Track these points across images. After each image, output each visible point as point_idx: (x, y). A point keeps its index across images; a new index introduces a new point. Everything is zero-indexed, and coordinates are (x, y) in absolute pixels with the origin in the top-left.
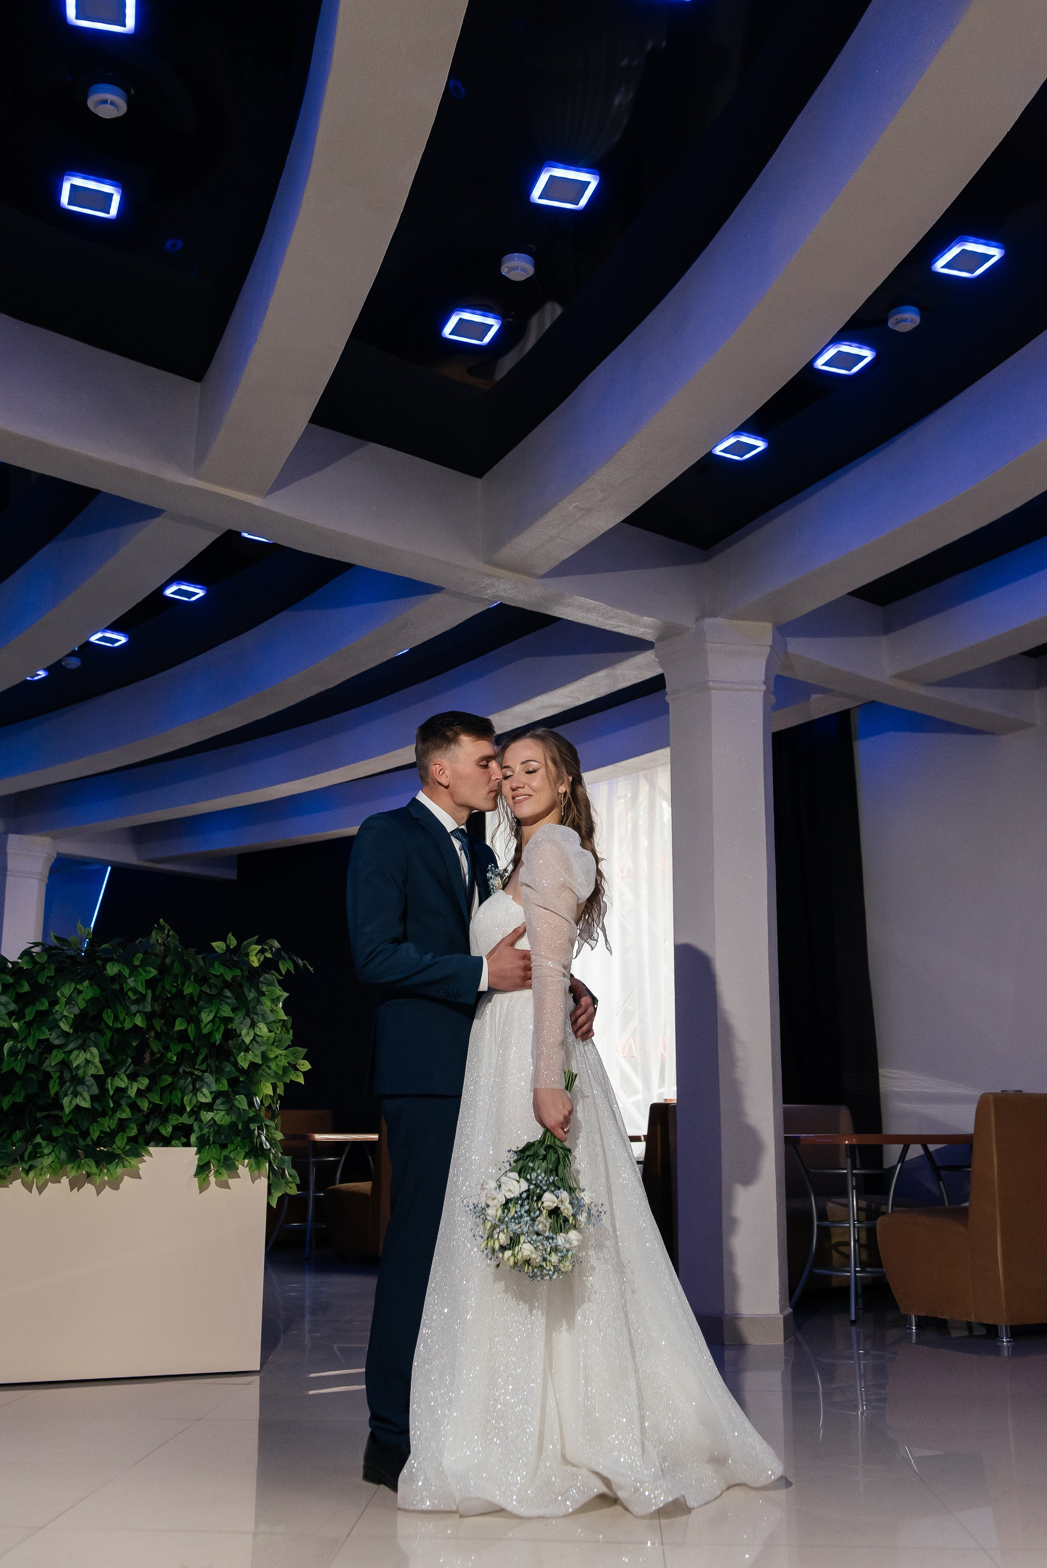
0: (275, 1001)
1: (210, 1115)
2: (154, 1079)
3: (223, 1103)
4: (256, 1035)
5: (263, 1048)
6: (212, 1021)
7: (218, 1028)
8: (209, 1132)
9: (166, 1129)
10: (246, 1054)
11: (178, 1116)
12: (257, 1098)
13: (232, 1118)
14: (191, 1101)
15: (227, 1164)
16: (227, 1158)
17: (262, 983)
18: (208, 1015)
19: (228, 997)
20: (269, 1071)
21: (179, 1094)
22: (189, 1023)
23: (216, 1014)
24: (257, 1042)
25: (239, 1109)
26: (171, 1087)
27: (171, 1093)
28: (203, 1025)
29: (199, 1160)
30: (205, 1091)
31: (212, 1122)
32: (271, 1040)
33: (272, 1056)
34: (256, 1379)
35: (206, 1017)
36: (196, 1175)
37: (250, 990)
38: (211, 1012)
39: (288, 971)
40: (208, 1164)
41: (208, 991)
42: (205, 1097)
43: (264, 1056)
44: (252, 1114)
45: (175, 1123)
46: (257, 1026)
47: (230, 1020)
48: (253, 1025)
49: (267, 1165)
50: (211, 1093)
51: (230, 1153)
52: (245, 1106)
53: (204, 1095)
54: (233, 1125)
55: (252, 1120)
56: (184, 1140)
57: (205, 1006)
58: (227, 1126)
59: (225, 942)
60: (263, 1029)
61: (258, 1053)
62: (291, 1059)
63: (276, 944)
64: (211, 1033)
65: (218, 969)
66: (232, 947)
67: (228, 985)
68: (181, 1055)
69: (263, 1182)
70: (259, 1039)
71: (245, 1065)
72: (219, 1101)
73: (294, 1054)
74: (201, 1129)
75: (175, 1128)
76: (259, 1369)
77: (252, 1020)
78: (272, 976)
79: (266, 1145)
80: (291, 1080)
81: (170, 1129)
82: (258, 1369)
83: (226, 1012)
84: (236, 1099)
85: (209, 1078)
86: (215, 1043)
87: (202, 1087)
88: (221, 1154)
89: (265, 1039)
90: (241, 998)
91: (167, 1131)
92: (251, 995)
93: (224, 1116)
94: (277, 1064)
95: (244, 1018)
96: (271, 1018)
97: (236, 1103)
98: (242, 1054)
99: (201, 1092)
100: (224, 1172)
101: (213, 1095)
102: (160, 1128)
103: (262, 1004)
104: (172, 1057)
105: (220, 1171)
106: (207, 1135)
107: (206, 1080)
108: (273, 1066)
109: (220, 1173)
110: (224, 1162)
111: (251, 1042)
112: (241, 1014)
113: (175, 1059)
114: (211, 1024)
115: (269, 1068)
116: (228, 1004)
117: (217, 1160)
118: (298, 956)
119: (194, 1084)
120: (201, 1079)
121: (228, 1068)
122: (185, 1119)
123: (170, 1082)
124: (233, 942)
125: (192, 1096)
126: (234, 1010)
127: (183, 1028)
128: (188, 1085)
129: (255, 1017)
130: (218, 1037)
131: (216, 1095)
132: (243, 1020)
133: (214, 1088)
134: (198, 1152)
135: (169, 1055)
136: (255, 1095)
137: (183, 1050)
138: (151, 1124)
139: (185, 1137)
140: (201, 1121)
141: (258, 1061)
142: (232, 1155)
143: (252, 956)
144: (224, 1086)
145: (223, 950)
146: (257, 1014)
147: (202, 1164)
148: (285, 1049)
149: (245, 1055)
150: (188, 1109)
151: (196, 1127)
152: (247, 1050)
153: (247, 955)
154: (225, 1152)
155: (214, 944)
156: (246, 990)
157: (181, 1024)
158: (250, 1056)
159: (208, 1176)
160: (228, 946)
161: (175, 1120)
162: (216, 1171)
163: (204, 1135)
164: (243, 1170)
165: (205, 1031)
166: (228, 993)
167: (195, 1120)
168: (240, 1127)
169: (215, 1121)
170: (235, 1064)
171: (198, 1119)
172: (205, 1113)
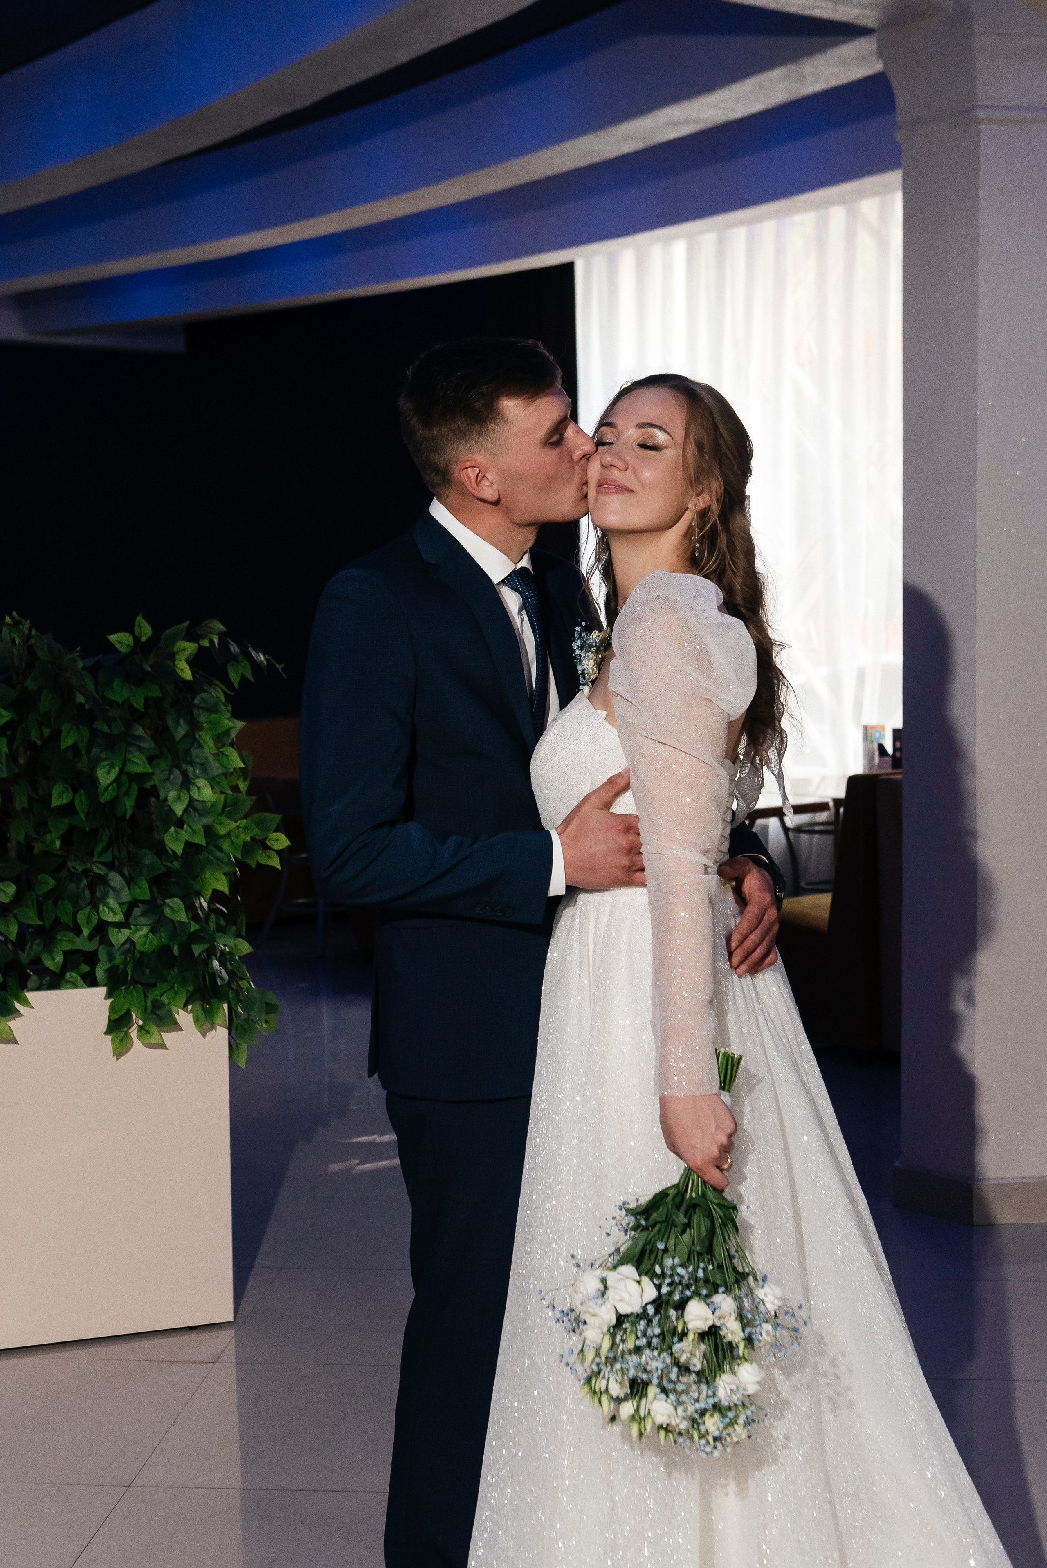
0: (220, 738)
1: (126, 932)
2: (25, 886)
3: (144, 914)
4: (191, 800)
5: (206, 821)
6: (117, 780)
7: (127, 792)
8: (125, 963)
9: (53, 959)
10: (179, 830)
11: (72, 935)
12: (202, 900)
13: (161, 937)
14: (89, 919)
15: (157, 1015)
16: (157, 1005)
17: (198, 707)
18: (109, 772)
19: (140, 738)
20: (218, 854)
21: (69, 907)
22: (75, 790)
23: (121, 771)
24: (196, 810)
25: (172, 921)
26: (56, 895)
27: (55, 903)
28: (100, 790)
29: (112, 1009)
30: (111, 901)
31: (127, 946)
32: (220, 807)
33: (222, 831)
34: (227, 1335)
35: (105, 776)
36: (106, 1033)
37: (177, 724)
38: (112, 766)
39: (243, 679)
40: (128, 1014)
41: (106, 729)
42: (111, 913)
43: (209, 831)
44: (194, 927)
45: (67, 947)
46: (194, 784)
47: (147, 776)
48: (186, 783)
49: (225, 1006)
50: (120, 904)
51: (161, 996)
52: (182, 917)
53: (111, 909)
54: (164, 951)
55: (195, 938)
56: (85, 968)
57: (103, 755)
58: (153, 952)
59: (132, 633)
60: (205, 792)
61: (199, 827)
62: (256, 832)
63: (221, 627)
64: (115, 801)
65: (120, 692)
66: (144, 639)
67: (137, 717)
68: (66, 839)
69: (220, 1035)
70: (199, 806)
71: (179, 849)
72: (137, 911)
73: (260, 824)
74: (111, 957)
75: (65, 953)
76: (232, 1320)
77: (185, 774)
78: (218, 693)
79: (222, 978)
80: (258, 864)
81: (59, 958)
82: (230, 1318)
83: (139, 764)
84: (167, 905)
85: (115, 879)
86: (124, 816)
87: (106, 895)
88: (146, 996)
89: (209, 804)
90: (161, 734)
91: (54, 961)
92: (181, 731)
93: (147, 936)
94: (232, 843)
95: (170, 772)
96: (216, 769)
97: (167, 912)
98: (172, 829)
99: (106, 904)
100: (154, 1029)
101: (125, 907)
102: (43, 957)
103: (200, 746)
104: (52, 841)
105: (147, 1028)
106: (121, 966)
107: (113, 884)
108: (226, 846)
109: (148, 1032)
110: (152, 1012)
111: (186, 811)
112: (164, 764)
113: (58, 844)
114: (115, 784)
115: (221, 849)
116: (141, 749)
117: (142, 1007)
118: (258, 649)
119: (92, 892)
120: (102, 880)
121: (149, 858)
122: (83, 943)
123: (50, 887)
124: (145, 630)
125: (90, 911)
126: (150, 760)
127: (65, 801)
128: (84, 890)
129: (190, 769)
130: (129, 804)
131: (129, 909)
132: (169, 775)
133: (126, 897)
134: (109, 995)
135: (48, 837)
136: (199, 894)
137: (71, 829)
138: (27, 948)
139: (87, 963)
140: (110, 944)
141: (200, 840)
142: (165, 999)
143: (180, 660)
144: (143, 891)
145: (128, 646)
146: (191, 763)
147: (116, 1016)
148: (245, 817)
149: (176, 831)
150: (86, 932)
151: (102, 955)
152: (180, 823)
153: (172, 656)
154: (153, 995)
155: (113, 638)
156: (170, 723)
157: (61, 795)
158: (186, 834)
159: (127, 1035)
160: (136, 639)
161: (66, 942)
162: (141, 1028)
163: (117, 967)
164: (184, 1017)
165: (105, 798)
166: (139, 731)
167: (100, 943)
168: (176, 950)
169: (133, 943)
170: (161, 850)
171: (105, 941)
172: (116, 930)
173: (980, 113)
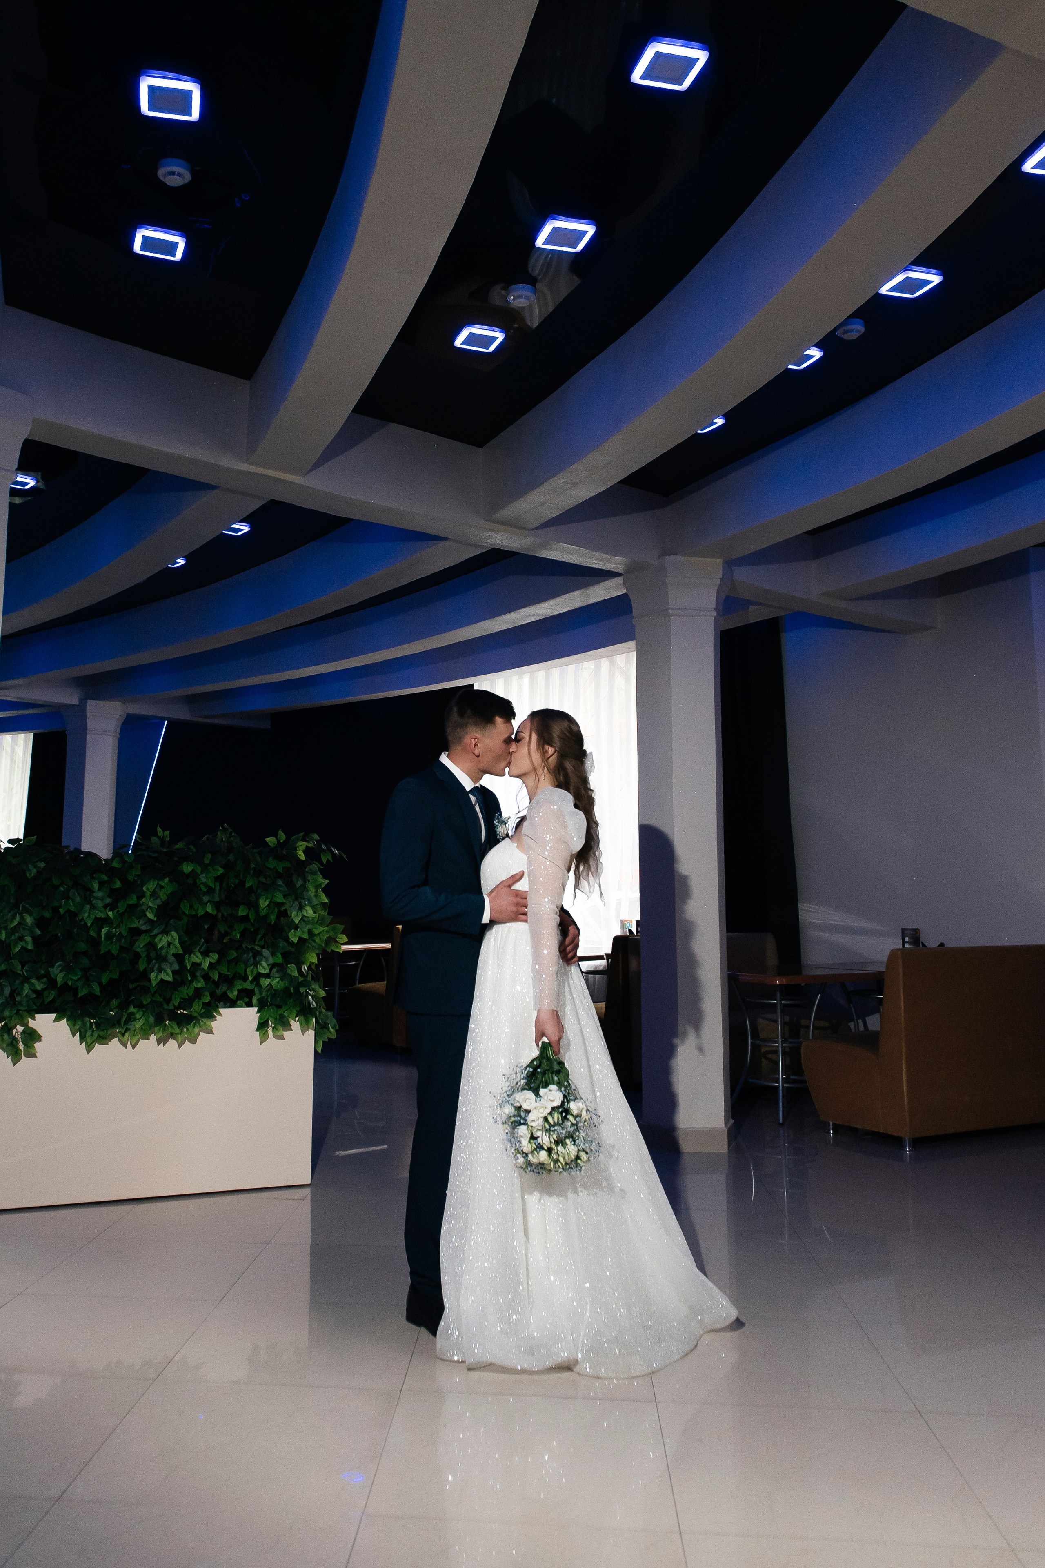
0: (317, 887)
1: (268, 981)
2: (222, 954)
3: (277, 972)
4: (303, 916)
5: (308, 927)
6: (268, 906)
7: (272, 912)
8: (267, 995)
9: (233, 993)
10: (296, 931)
11: (242, 982)
12: (305, 966)
13: (285, 984)
14: (252, 972)
15: (282, 1021)
16: (282, 1016)
17: (308, 872)
18: (265, 901)
19: (280, 886)
20: (314, 944)
21: (243, 967)
22: (249, 909)
23: (271, 902)
24: (304, 921)
25: (291, 975)
26: (236, 961)
27: (236, 964)
28: (260, 910)
29: (260, 1018)
30: (264, 964)
31: (269, 987)
32: (316, 920)
33: (316, 932)
34: (308, 1191)
35: (263, 903)
36: (257, 1030)
37: (298, 880)
38: (266, 899)
39: (328, 860)
40: (267, 1021)
41: (264, 880)
42: (263, 969)
43: (310, 932)
44: (301, 979)
45: (240, 987)
46: (304, 909)
47: (282, 904)
48: (301, 908)
49: (314, 1019)
50: (268, 965)
51: (284, 1012)
52: (296, 973)
53: (263, 967)
54: (286, 990)
55: (301, 984)
56: (247, 1000)
57: (263, 893)
58: (281, 990)
59: (277, 838)
60: (309, 912)
61: (306, 930)
62: (331, 934)
63: (316, 837)
64: (267, 916)
65: (272, 863)
66: (282, 841)
67: (279, 875)
68: (242, 934)
69: (311, 1034)
70: (306, 919)
71: (295, 940)
72: (274, 970)
73: (334, 929)
74: (261, 993)
75: (239, 991)
76: (310, 1183)
77: (300, 904)
78: (315, 866)
79: (313, 1005)
80: (332, 951)
81: (236, 993)
82: (309, 1182)
83: (279, 898)
84: (288, 967)
85: (266, 952)
86: (271, 923)
87: (261, 960)
88: (277, 1012)
89: (311, 919)
90: (290, 884)
91: (235, 993)
92: (299, 883)
93: (279, 982)
94: (321, 939)
95: (294, 902)
96: (315, 901)
97: (289, 971)
98: (293, 931)
99: (261, 965)
100: (280, 1028)
101: (270, 966)
102: (228, 992)
103: (308, 891)
104: (236, 935)
105: (277, 1027)
106: (266, 998)
107: (265, 955)
108: (317, 940)
109: (277, 1029)
110: (279, 1020)
111: (300, 921)
112: (290, 899)
113: (238, 936)
114: (267, 908)
115: (314, 941)
116: (280, 891)
117: (274, 1018)
118: (335, 848)
119: (254, 958)
120: (259, 953)
121: (282, 944)
122: (247, 985)
123: (234, 956)
124: (282, 836)
125: (253, 968)
126: (285, 896)
127: (245, 914)
128: (250, 958)
129: (303, 901)
130: (273, 918)
131: (272, 966)
132: (293, 904)
133: (271, 960)
134: (258, 1012)
135: (234, 933)
136: (303, 963)
137: (245, 929)
138: (220, 988)
139: (247, 997)
140: (260, 986)
141: (306, 936)
142: (286, 1014)
143: (299, 850)
144: (279, 959)
145: (274, 844)
146: (304, 899)
147: (262, 1021)
148: (327, 926)
149: (294, 932)
150: (250, 978)
151: (256, 990)
152: (296, 928)
153: (296, 849)
154: (281, 1012)
155: (268, 839)
156: (294, 879)
157: (243, 911)
158: (299, 933)
159: (267, 1031)
160: (278, 841)
161: (239, 985)
162: (274, 1028)
163: (263, 997)
164: (295, 1025)
165: (263, 914)
166: (280, 882)
167: (256, 985)
168: (292, 991)
169: (272, 986)
170: (287, 939)
171: (258, 984)
172: (264, 979)
173: (670, 611)
